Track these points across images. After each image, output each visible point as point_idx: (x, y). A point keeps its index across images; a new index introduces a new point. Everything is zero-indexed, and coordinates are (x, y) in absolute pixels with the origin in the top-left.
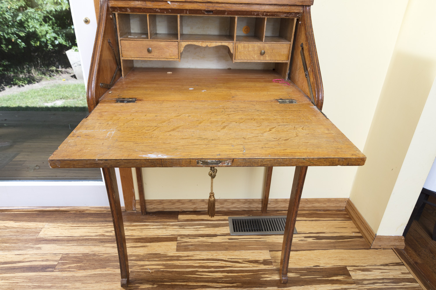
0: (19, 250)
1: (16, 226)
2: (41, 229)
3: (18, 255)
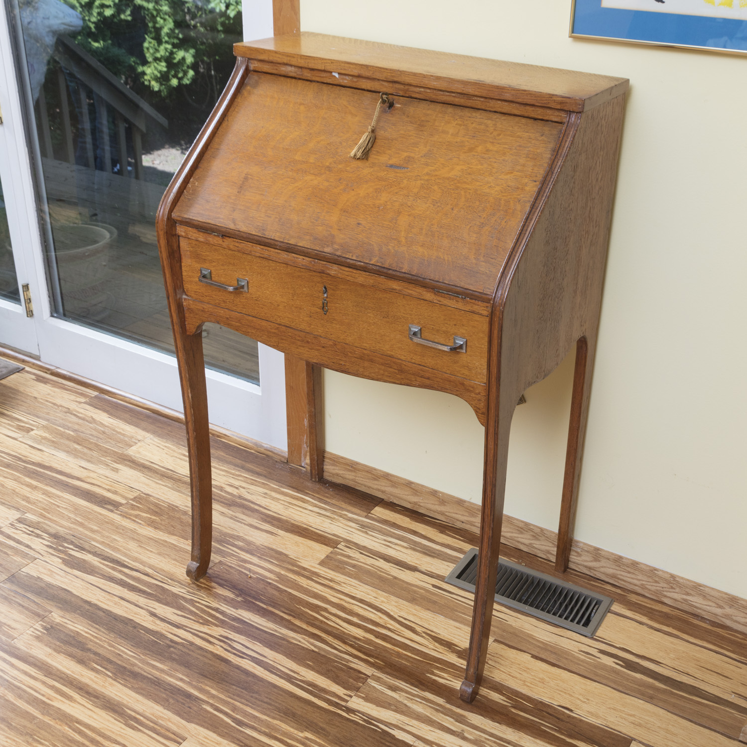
0: (89, 461)
1: (107, 424)
2: (137, 441)
3: (83, 467)
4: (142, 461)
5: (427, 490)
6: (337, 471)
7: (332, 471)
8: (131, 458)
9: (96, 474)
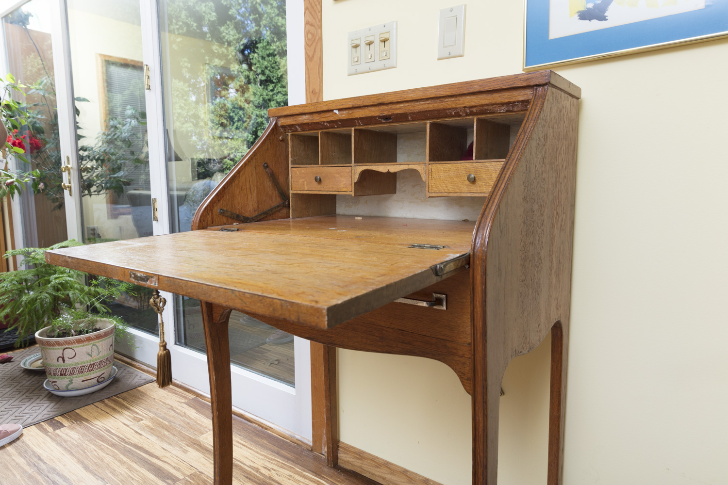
0: (170, 444)
1: (193, 418)
2: (208, 431)
3: (164, 449)
4: (206, 445)
5: (420, 478)
6: (348, 459)
7: (344, 458)
8: (200, 443)
9: (170, 454)
